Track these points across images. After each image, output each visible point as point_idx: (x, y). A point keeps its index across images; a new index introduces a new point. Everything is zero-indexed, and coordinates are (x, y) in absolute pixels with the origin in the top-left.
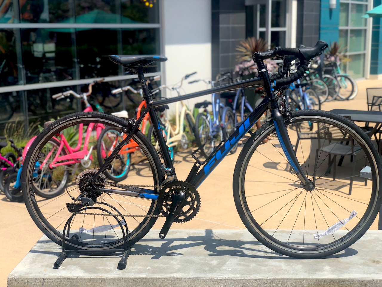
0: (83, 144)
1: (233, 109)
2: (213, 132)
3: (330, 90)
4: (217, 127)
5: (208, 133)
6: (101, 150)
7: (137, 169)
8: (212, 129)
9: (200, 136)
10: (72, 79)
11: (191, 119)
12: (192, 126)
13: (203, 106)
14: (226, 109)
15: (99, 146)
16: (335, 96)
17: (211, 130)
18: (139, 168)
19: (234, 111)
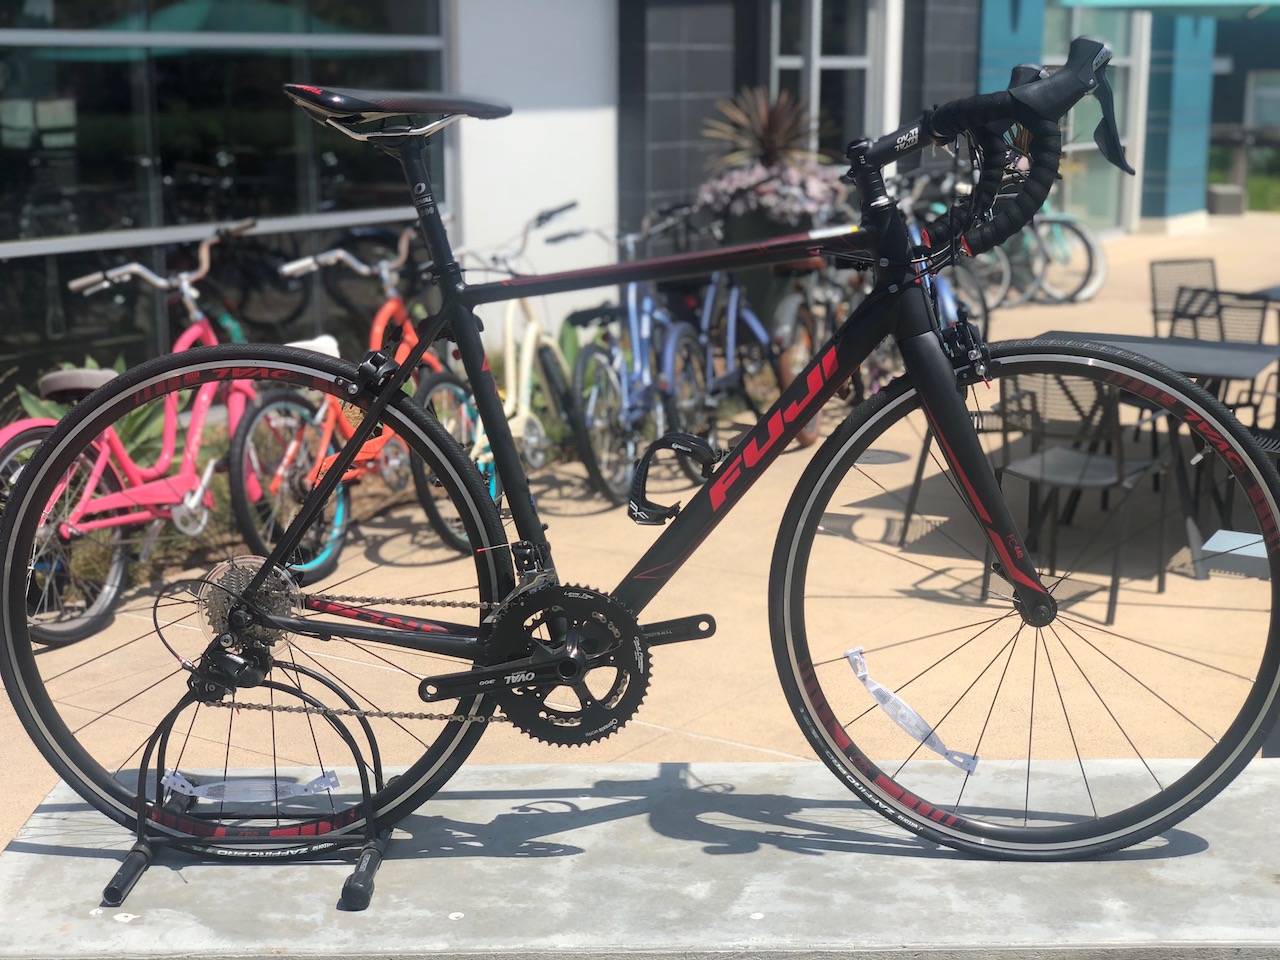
0: (178, 451)
1: (699, 330)
2: (632, 409)
3: (1017, 270)
4: (647, 394)
5: (618, 414)
6: (245, 474)
7: (370, 538)
8: (630, 399)
9: (588, 423)
10: (137, 224)
11: (557, 364)
12: (562, 388)
13: (597, 321)
14: (676, 332)
15: (236, 459)
16: (1030, 289)
17: (626, 404)
18: (375, 537)
19: (704, 339)
